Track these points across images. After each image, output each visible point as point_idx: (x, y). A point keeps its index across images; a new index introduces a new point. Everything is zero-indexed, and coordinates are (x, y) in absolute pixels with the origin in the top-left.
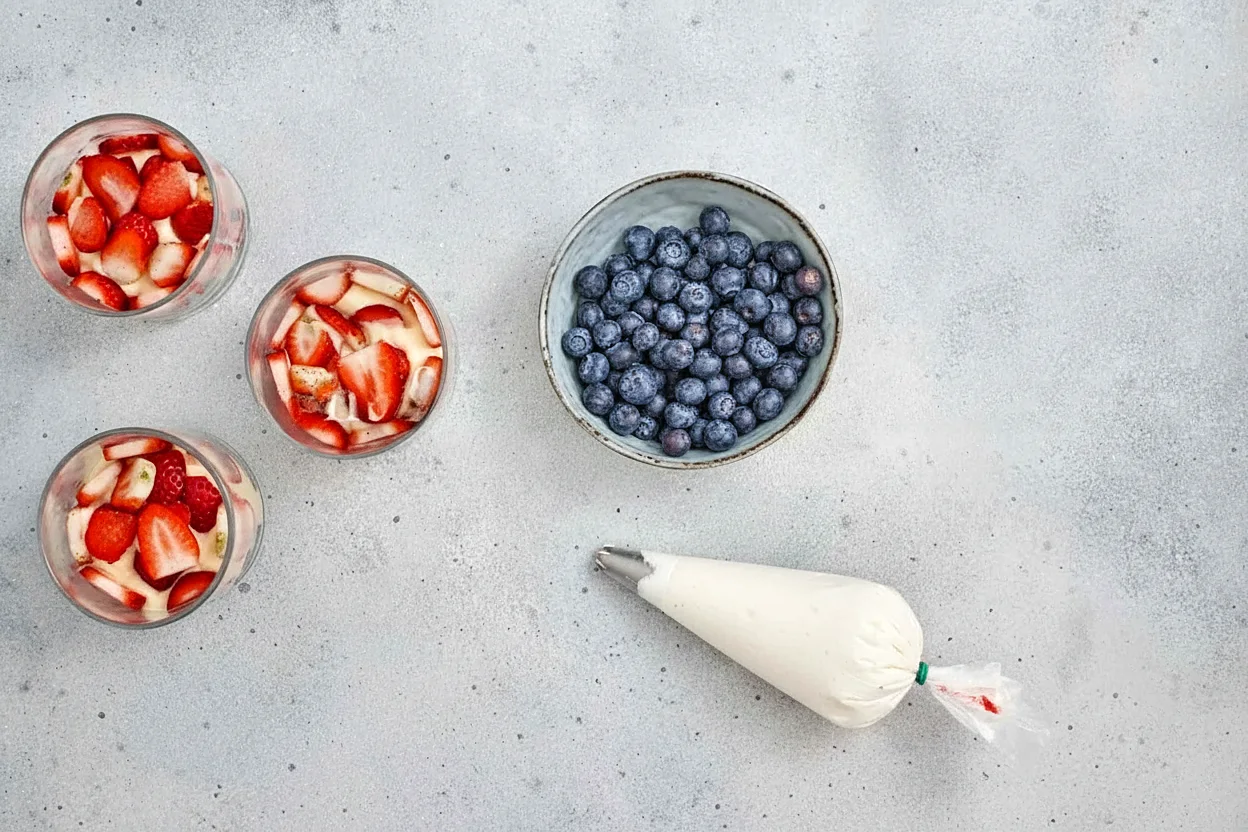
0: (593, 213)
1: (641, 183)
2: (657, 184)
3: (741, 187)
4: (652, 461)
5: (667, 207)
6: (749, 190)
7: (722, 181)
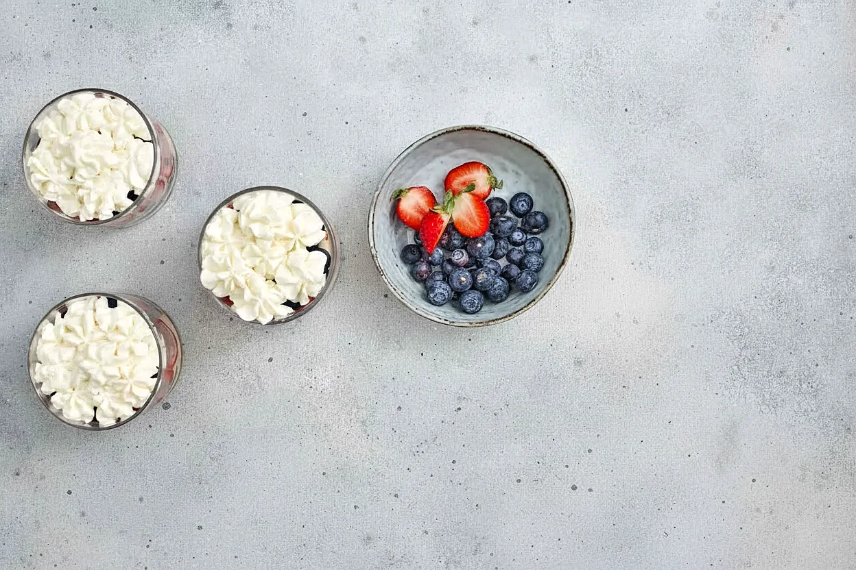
0: (405, 154)
1: (436, 134)
2: (446, 135)
3: (504, 135)
4: (448, 323)
5: (454, 150)
6: (509, 137)
7: (490, 132)
